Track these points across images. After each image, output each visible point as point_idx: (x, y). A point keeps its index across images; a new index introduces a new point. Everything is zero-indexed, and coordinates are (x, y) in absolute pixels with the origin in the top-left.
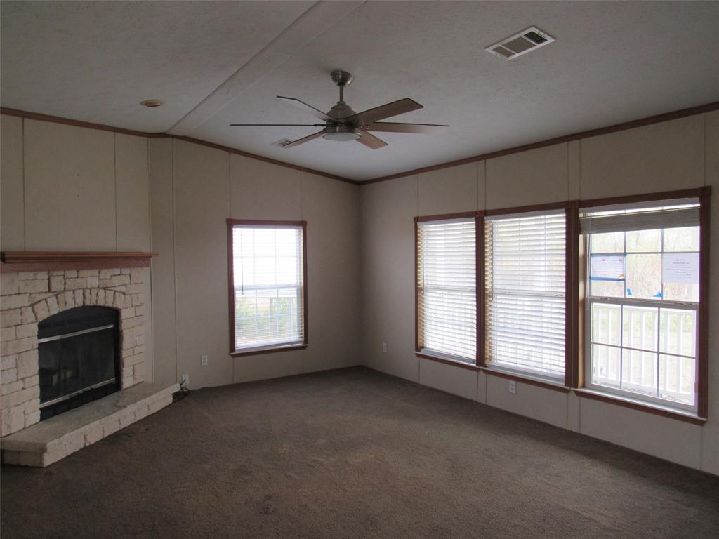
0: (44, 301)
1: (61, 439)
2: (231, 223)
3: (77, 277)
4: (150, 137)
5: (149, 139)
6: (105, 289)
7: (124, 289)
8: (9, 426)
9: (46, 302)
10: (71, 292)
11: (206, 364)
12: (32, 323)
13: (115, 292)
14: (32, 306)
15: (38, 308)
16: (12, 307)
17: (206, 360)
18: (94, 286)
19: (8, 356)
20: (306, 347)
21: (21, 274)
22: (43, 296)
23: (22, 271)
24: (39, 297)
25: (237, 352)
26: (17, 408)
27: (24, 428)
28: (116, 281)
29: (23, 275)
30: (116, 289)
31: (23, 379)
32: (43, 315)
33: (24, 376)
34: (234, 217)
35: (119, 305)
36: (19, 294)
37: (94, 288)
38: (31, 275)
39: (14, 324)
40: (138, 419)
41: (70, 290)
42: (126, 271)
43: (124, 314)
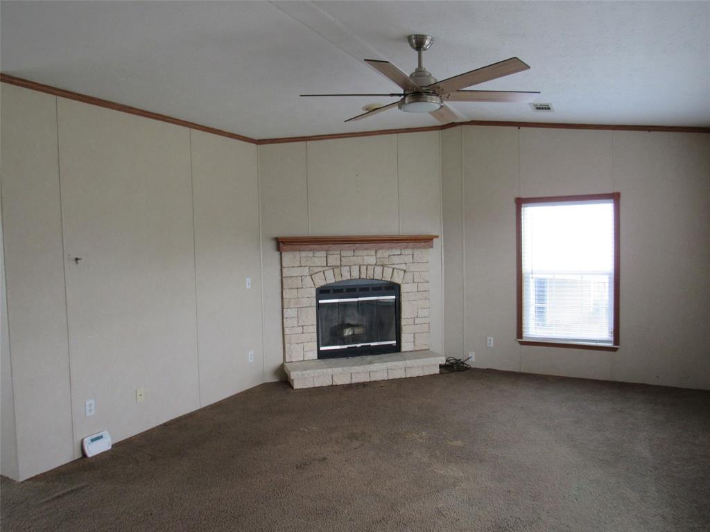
0: (322, 273)
1: (304, 372)
2: (520, 202)
3: (354, 256)
4: (442, 129)
5: (441, 131)
6: (383, 266)
7: (403, 267)
8: (291, 357)
9: (324, 273)
10: (348, 267)
11: (492, 345)
12: (311, 287)
13: (394, 269)
14: (311, 276)
15: (316, 277)
16: (294, 275)
17: (491, 342)
18: (370, 263)
19: (291, 308)
20: (617, 349)
21: (302, 252)
22: (320, 269)
23: (303, 251)
24: (316, 270)
25: (524, 340)
26: (297, 345)
27: (304, 360)
28: (395, 260)
29: (304, 254)
30: (394, 266)
31: (303, 326)
32: (321, 283)
33: (303, 324)
34: (523, 196)
35: (397, 280)
36: (301, 266)
37: (371, 265)
38: (310, 254)
39: (295, 286)
40: (391, 377)
41: (346, 266)
42: (409, 251)
43: (404, 289)
